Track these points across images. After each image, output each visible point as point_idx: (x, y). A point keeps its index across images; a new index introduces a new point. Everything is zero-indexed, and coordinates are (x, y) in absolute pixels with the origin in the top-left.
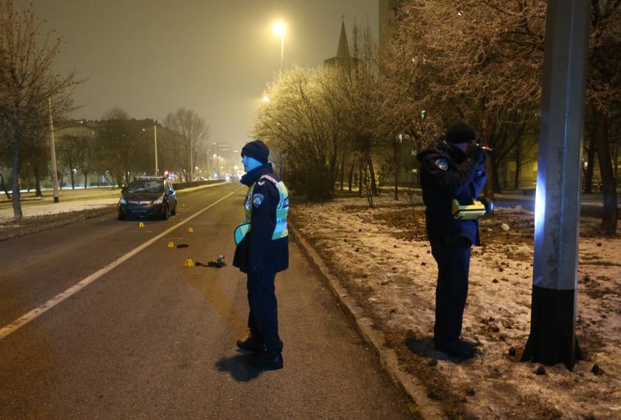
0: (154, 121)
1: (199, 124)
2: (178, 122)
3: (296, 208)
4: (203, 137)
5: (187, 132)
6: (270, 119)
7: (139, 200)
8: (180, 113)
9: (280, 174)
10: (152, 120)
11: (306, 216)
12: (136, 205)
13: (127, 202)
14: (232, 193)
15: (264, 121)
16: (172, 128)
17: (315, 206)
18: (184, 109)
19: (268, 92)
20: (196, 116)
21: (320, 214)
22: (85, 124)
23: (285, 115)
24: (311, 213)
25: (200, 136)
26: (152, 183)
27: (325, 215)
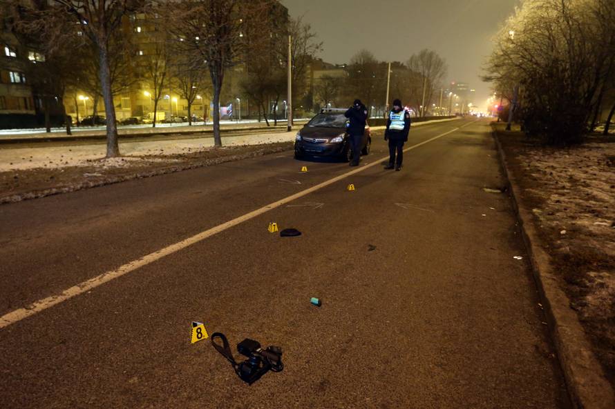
0: (401, 63)
1: (439, 63)
2: (420, 63)
3: (527, 155)
4: (440, 76)
5: (427, 71)
6: (511, 46)
7: (315, 136)
8: (423, 55)
9: (513, 111)
10: (399, 63)
11: (545, 173)
12: (311, 142)
13: (302, 138)
14: (457, 129)
15: (504, 48)
16: (413, 68)
17: (557, 154)
18: (427, 50)
19: (515, 16)
20: (437, 56)
21: (571, 171)
22: (337, 67)
23: (532, 40)
24: (553, 168)
25: (439, 75)
26: (338, 116)
27: (580, 175)
